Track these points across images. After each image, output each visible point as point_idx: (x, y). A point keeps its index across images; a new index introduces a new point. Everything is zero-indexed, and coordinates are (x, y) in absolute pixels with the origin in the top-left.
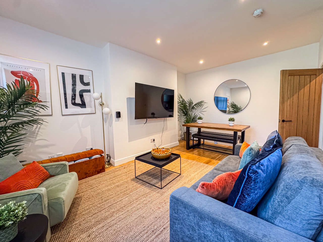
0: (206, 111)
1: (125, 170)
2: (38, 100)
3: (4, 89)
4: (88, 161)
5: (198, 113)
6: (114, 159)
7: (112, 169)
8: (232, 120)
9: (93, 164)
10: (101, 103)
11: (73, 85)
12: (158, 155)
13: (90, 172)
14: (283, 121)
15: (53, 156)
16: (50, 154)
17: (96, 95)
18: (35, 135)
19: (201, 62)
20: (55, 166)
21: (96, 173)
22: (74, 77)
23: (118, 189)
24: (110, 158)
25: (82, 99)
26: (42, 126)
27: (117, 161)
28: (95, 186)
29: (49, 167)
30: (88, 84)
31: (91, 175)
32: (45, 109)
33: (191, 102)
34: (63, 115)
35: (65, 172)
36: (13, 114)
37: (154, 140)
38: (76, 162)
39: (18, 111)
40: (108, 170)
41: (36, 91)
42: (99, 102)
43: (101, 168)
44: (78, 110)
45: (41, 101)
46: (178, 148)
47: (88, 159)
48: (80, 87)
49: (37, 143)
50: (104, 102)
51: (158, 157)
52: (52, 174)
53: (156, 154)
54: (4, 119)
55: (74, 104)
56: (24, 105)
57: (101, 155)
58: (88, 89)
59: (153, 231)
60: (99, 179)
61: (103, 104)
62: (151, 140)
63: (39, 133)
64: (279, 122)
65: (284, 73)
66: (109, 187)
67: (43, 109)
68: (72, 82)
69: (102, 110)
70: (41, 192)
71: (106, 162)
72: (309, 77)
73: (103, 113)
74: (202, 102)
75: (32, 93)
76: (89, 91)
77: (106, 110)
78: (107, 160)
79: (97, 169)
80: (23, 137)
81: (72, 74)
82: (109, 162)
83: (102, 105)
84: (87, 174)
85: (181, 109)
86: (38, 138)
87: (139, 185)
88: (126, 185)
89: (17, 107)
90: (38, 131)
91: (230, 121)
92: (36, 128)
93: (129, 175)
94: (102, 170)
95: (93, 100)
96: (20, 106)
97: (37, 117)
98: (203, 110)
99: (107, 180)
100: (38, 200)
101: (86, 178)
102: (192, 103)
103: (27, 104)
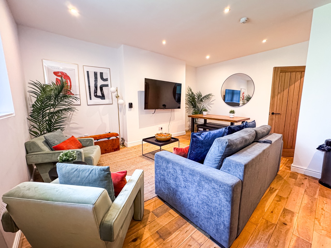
0: (213, 104)
1: (136, 150)
2: (71, 93)
3: (51, 86)
4: (107, 140)
5: (206, 106)
6: (127, 142)
7: (125, 149)
8: (232, 112)
9: (111, 143)
10: (117, 96)
11: (95, 81)
12: (160, 137)
13: (109, 149)
14: (273, 114)
15: (81, 136)
16: (80, 134)
17: (113, 89)
18: (70, 119)
19: (208, 57)
20: (86, 140)
21: (113, 150)
22: (96, 74)
23: (129, 161)
24: (124, 141)
25: (102, 92)
26: (74, 113)
27: (130, 143)
28: (112, 158)
29: (82, 141)
30: (106, 80)
31: (109, 151)
32: (77, 100)
33: (200, 94)
34: (88, 105)
35: (92, 145)
36: (58, 104)
37: (162, 128)
38: (98, 141)
39: (60, 101)
40: (122, 150)
41: (69, 87)
42: (115, 95)
43: (117, 147)
44: (99, 101)
45: (73, 94)
46: (184, 136)
47: (107, 139)
48: (100, 82)
49: (71, 126)
50: (119, 95)
51: (160, 140)
52: (84, 146)
53: (159, 137)
54: (53, 107)
55: (96, 96)
56: (63, 97)
57: (117, 137)
58: (107, 84)
59: (149, 182)
60: (115, 155)
61: (119, 97)
62: (159, 128)
63: (72, 118)
64: (269, 114)
65: (276, 70)
66: (122, 160)
67: (76, 100)
68: (94, 78)
69: (118, 101)
70: (81, 151)
71: (121, 144)
72: (300, 73)
73: (118, 104)
74: (210, 95)
75: (67, 88)
76: (107, 86)
77: (120, 101)
78: (121, 142)
79: (114, 148)
80: (65, 119)
81: (95, 72)
82: (123, 144)
83: (117, 97)
84: (106, 150)
85: (190, 101)
86: (71, 122)
87: (145, 160)
88: (135, 159)
89: (59, 99)
90: (71, 117)
91: (230, 113)
92: (70, 115)
93: (138, 153)
94: (118, 149)
95: (110, 93)
96: (61, 98)
97: (72, 106)
98: (211, 103)
99: (121, 155)
100: (80, 155)
101: (106, 153)
102: (201, 96)
103: (65, 96)
